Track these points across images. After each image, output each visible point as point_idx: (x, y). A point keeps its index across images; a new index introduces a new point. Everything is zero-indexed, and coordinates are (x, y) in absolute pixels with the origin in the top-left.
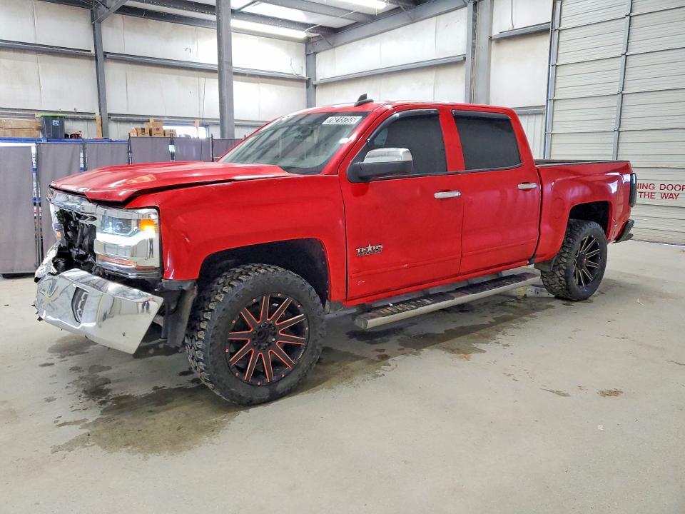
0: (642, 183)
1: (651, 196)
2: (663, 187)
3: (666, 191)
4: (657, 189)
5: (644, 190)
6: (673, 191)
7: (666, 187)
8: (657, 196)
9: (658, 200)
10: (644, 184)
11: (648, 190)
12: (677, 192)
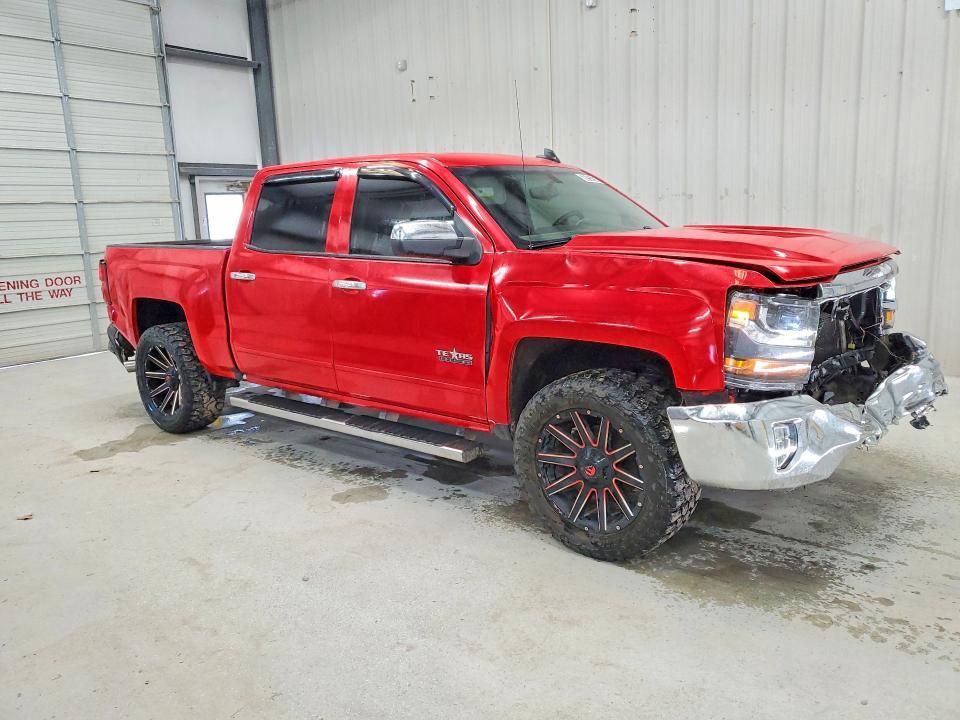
0: (19, 280)
1: (36, 296)
2: (49, 282)
3: (54, 287)
4: (42, 287)
5: (25, 290)
6: (64, 286)
7: (54, 282)
8: (46, 296)
9: (47, 301)
10: (22, 282)
11: (30, 289)
12: (69, 287)
